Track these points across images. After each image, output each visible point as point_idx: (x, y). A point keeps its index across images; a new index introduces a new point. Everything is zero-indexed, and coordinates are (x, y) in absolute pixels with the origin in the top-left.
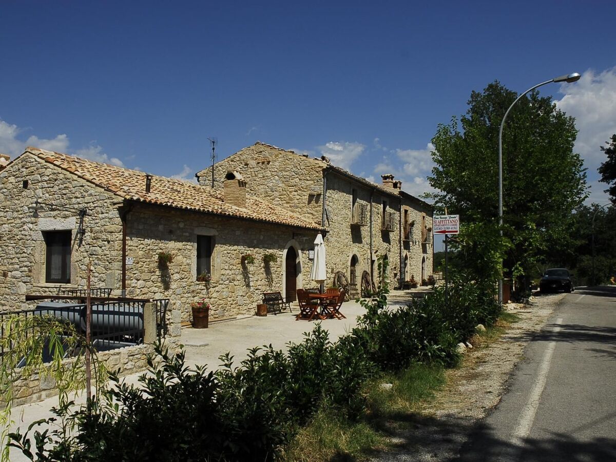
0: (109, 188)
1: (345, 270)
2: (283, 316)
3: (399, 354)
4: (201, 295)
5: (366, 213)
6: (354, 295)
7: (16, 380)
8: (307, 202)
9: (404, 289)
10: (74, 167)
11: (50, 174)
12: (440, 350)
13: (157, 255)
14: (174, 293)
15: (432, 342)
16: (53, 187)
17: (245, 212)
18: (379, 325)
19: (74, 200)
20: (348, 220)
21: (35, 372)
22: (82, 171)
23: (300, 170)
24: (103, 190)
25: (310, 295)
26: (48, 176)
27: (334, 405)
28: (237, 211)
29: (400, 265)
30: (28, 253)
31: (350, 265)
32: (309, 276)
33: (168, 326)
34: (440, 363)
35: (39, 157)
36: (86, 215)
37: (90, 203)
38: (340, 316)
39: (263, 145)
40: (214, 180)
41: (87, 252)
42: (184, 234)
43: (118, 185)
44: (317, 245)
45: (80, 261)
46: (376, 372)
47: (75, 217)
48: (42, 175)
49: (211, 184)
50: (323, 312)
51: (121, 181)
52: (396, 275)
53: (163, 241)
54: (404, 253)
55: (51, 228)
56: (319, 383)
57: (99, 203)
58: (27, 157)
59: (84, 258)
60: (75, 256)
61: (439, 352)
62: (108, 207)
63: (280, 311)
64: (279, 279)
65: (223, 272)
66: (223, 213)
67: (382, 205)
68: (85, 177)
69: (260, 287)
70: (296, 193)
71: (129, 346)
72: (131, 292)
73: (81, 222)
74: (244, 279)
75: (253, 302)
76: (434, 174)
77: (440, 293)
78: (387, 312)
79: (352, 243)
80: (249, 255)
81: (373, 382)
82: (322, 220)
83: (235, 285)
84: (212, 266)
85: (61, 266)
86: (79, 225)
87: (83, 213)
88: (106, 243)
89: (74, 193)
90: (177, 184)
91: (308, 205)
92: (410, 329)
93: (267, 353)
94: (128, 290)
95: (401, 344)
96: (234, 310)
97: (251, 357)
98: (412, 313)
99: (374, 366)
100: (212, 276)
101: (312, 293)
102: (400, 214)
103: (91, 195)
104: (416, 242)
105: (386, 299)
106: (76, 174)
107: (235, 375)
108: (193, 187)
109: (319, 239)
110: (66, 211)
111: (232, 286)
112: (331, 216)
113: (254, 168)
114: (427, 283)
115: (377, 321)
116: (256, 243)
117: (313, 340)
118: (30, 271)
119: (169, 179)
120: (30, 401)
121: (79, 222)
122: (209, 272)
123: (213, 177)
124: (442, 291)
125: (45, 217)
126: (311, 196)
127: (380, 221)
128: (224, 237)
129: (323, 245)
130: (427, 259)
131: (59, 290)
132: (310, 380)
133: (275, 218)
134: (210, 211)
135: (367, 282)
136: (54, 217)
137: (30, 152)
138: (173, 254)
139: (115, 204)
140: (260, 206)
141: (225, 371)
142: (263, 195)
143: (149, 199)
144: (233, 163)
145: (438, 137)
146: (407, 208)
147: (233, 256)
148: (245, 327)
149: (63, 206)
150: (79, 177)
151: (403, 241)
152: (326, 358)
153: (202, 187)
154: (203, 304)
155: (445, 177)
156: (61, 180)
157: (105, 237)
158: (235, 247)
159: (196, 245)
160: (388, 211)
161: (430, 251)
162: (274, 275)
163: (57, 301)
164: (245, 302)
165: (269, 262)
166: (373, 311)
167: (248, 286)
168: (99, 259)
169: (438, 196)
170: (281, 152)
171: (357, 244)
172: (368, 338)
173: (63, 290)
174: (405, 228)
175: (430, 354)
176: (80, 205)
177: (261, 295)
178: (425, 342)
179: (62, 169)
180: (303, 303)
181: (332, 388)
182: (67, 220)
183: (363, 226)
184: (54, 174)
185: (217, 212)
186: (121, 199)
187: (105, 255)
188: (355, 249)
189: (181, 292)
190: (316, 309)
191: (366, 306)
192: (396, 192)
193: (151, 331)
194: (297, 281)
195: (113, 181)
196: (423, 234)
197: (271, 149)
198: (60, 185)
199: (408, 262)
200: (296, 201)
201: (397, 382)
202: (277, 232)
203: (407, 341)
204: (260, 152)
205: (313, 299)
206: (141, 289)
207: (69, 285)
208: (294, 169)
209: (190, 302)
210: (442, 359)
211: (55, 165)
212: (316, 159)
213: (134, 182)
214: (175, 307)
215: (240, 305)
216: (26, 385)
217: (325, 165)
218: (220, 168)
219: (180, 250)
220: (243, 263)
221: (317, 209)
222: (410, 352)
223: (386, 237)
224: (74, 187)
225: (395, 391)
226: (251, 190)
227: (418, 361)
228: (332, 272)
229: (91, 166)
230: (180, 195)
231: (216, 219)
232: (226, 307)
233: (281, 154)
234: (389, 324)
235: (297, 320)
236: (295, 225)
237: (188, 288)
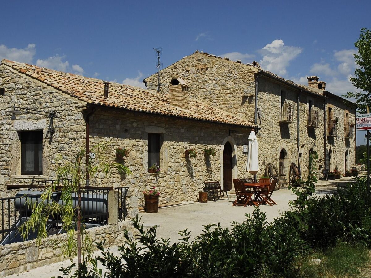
0: (74, 94)
1: (275, 162)
2: (222, 202)
3: (327, 234)
4: (152, 184)
5: (294, 112)
6: (283, 184)
7: (7, 254)
8: (241, 103)
9: (329, 179)
10: (43, 76)
11: (23, 83)
12: (364, 232)
13: (114, 151)
14: (129, 182)
15: (356, 224)
16: (26, 94)
17: (188, 112)
18: (308, 210)
19: (44, 105)
20: (277, 118)
21: (22, 247)
22: (50, 80)
23: (235, 75)
24: (69, 96)
25: (245, 184)
26: (22, 84)
27: (272, 273)
28: (181, 112)
29: (325, 158)
30: (6, 150)
31: (279, 158)
32: (243, 168)
33: (128, 210)
34: (364, 243)
35: (13, 68)
36: (55, 117)
37: (58, 107)
38: (271, 202)
39: (201, 53)
40: (159, 85)
41: (56, 148)
42: (137, 132)
43: (81, 92)
44: (251, 140)
45: (51, 156)
46: (306, 249)
47: (45, 119)
48: (16, 84)
49: (157, 88)
50: (256, 199)
51: (83, 87)
52: (321, 166)
53: (120, 139)
54: (329, 147)
55: (25, 128)
56: (260, 255)
57: (65, 107)
58: (3, 69)
59: (54, 153)
60: (46, 151)
61: (363, 234)
62: (74, 111)
63: (219, 198)
64: (217, 170)
65: (170, 164)
66: (170, 114)
67: (308, 104)
68: (53, 85)
69: (201, 177)
70: (231, 95)
71: (96, 226)
72: (94, 182)
73: (51, 123)
74: (187, 171)
75: (195, 190)
76: (357, 75)
77: (362, 182)
78: (315, 198)
79: (281, 138)
80: (192, 150)
81: (304, 256)
82: (255, 118)
83: (180, 176)
84: (161, 159)
85: (33, 160)
86: (49, 125)
87: (52, 116)
88: (72, 140)
89: (44, 99)
90: (129, 89)
91: (242, 105)
92: (336, 212)
93: (217, 230)
94: (91, 180)
95: (327, 226)
96: (180, 197)
97: (205, 232)
98: (337, 200)
99: (305, 243)
100: (161, 168)
101: (246, 182)
102: (325, 111)
103: (59, 100)
104: (339, 137)
105: (314, 186)
106: (45, 83)
107: (191, 247)
108: (143, 92)
109: (252, 136)
110: (38, 114)
111: (178, 177)
112: (262, 114)
113: (194, 74)
114: (350, 173)
115: (306, 206)
116: (197, 139)
117: (253, 220)
118: (8, 165)
119: (122, 85)
120: (18, 272)
121: (49, 123)
122: (158, 165)
123: (159, 82)
124: (364, 181)
125: (20, 119)
126: (245, 98)
127: (306, 118)
128: (171, 135)
129: (256, 141)
130: (350, 152)
131: (33, 180)
132: (252, 252)
133: (214, 117)
134: (159, 112)
135: (295, 173)
136: (27, 119)
137: (5, 64)
138: (129, 150)
139: (79, 108)
140: (200, 107)
141: (184, 244)
142: (202, 98)
143: (108, 103)
144: (175, 70)
145: (361, 41)
146: (331, 106)
147: (178, 151)
148: (189, 211)
149: (35, 110)
150: (48, 85)
151: (327, 136)
152: (264, 236)
153: (150, 92)
154: (154, 191)
155: (368, 78)
156: (33, 87)
157: (72, 136)
158: (180, 143)
159: (147, 141)
160: (313, 110)
161: (352, 145)
162: (213, 167)
163: (33, 189)
164: (189, 190)
165: (208, 155)
166: (302, 197)
167: (191, 176)
168: (66, 154)
169: (360, 96)
170: (218, 59)
171: (285, 139)
172: (299, 220)
173: (36, 180)
174: (329, 125)
175: (354, 235)
176: (49, 109)
177: (202, 184)
178: (350, 224)
179: (34, 78)
180: (239, 191)
181: (270, 261)
182: (39, 121)
183: (291, 123)
184: (27, 82)
185: (165, 113)
186: (84, 104)
187: (72, 151)
188: (284, 144)
189: (135, 182)
190: (250, 196)
191: (297, 193)
192: (320, 92)
193: (114, 214)
194: (233, 172)
195: (76, 88)
196: (346, 130)
197: (209, 56)
198: (32, 92)
199: (332, 155)
200: (232, 103)
201: (325, 258)
202: (215, 130)
203: (333, 223)
204: (199, 60)
205: (247, 188)
206: (102, 179)
207: (41, 177)
208: (229, 74)
209: (143, 190)
210: (366, 240)
211: (27, 75)
212: (249, 65)
213: (93, 88)
214: (133, 194)
215: (185, 193)
216: (15, 258)
217: (256, 70)
218: (164, 74)
219: (134, 146)
220: (186, 157)
221: (250, 109)
222: (336, 232)
223: (311, 133)
224: (44, 94)
225: (324, 265)
226: (192, 93)
227: (344, 241)
228: (264, 164)
229: (56, 76)
230: (132, 99)
231: (164, 119)
232: (173, 195)
233: (217, 61)
234: (317, 208)
235: (233, 206)
236: (231, 123)
237: (141, 178)
